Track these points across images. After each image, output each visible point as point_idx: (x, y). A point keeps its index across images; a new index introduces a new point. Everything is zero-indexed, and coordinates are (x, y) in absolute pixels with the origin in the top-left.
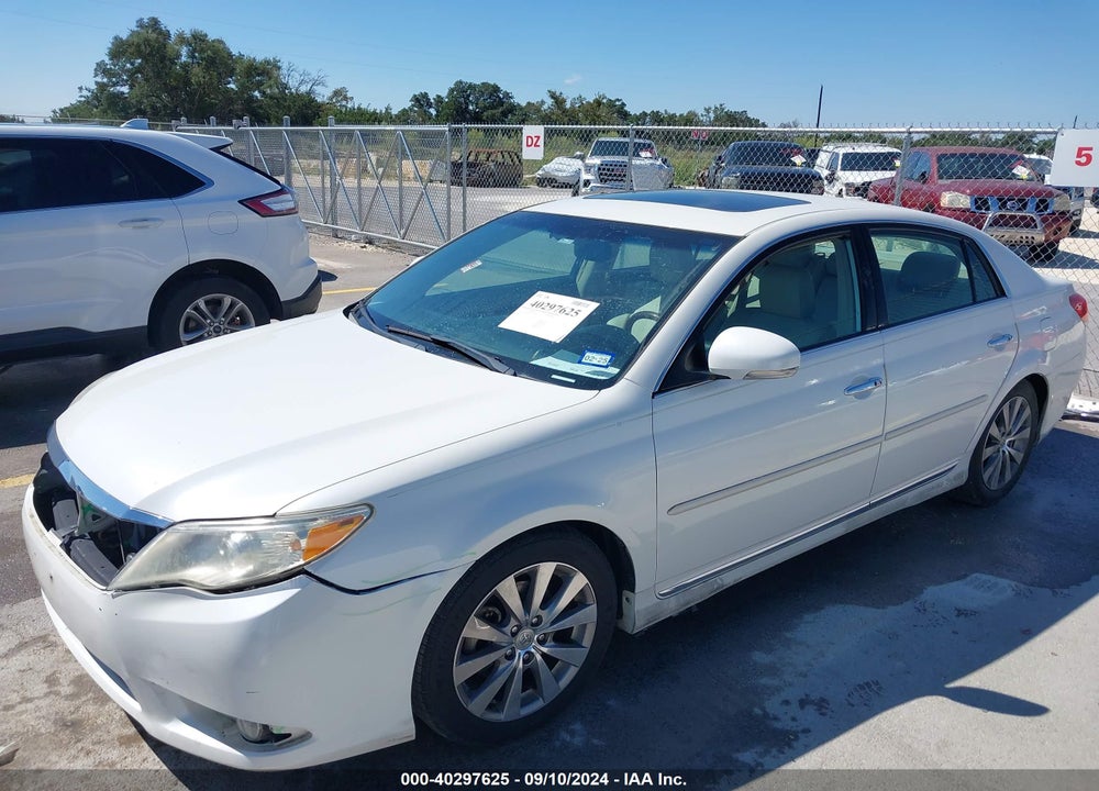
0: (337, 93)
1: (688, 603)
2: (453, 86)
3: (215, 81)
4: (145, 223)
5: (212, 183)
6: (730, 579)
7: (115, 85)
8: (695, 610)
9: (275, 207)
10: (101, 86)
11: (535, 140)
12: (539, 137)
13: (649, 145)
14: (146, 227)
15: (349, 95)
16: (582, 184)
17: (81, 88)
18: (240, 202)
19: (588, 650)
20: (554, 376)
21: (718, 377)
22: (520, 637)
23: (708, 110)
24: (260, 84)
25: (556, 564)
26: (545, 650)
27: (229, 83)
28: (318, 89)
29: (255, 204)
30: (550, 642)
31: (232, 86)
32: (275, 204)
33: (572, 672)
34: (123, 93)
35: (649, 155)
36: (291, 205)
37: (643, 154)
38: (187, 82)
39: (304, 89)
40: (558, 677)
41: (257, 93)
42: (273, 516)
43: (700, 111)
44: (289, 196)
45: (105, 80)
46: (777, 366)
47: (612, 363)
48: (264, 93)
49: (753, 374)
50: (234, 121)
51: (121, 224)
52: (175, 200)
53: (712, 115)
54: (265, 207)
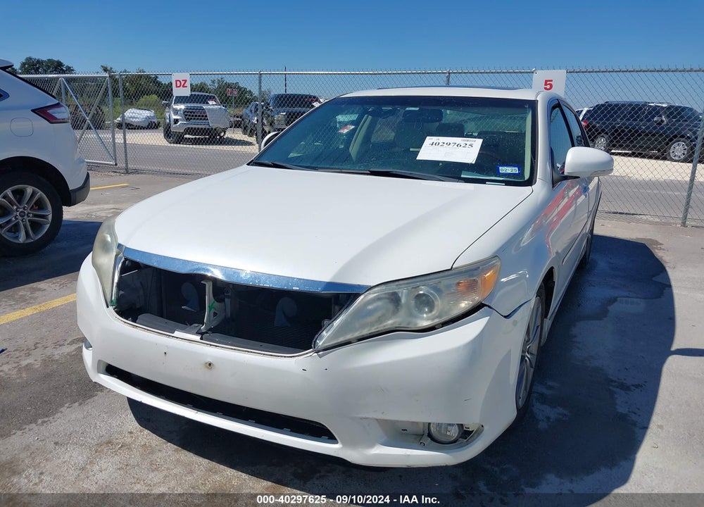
5: (8, 96)
9: (58, 116)
11: (183, 83)
12: (186, 81)
13: (214, 97)
16: (172, 122)
18: (33, 111)
23: (213, 82)
32: (57, 114)
35: (214, 103)
37: (210, 102)
43: (209, 83)
44: (64, 109)
53: (216, 85)
54: (51, 116)
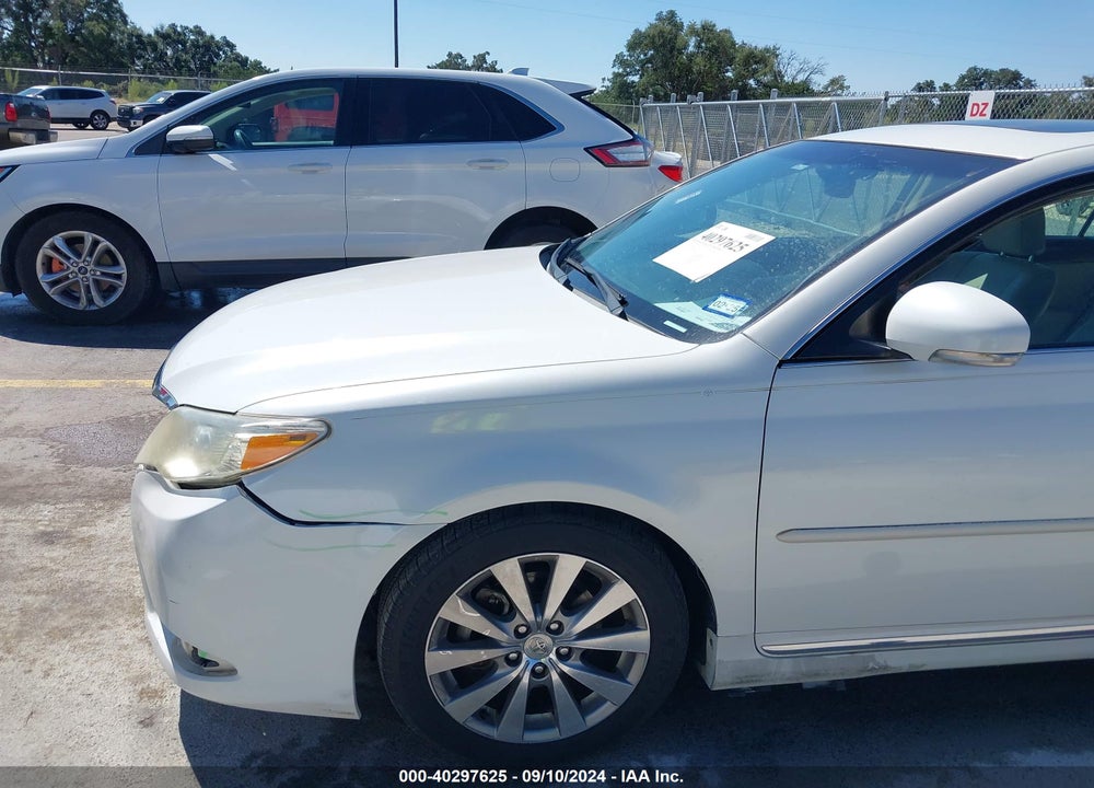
0: (833, 82)
1: (817, 675)
2: (964, 73)
3: (715, 71)
4: (491, 164)
5: (562, 128)
6: (899, 662)
7: (628, 74)
8: (843, 688)
9: (621, 157)
10: (616, 75)
11: (982, 107)
12: (986, 105)
14: (492, 168)
15: (846, 84)
17: (604, 79)
18: (586, 149)
19: (632, 688)
20: (668, 323)
21: (898, 356)
22: (530, 642)
24: (755, 71)
25: (585, 560)
26: (566, 669)
27: (727, 71)
28: (815, 78)
29: (601, 153)
30: (575, 660)
31: (729, 74)
32: (622, 154)
33: (606, 710)
34: (633, 82)
36: (642, 157)
38: (689, 70)
39: (801, 78)
40: (585, 711)
41: (752, 82)
42: (234, 414)
44: (640, 148)
45: (621, 70)
46: (976, 346)
47: (744, 312)
48: (758, 82)
49: (947, 354)
50: (689, 97)
51: (470, 163)
52: (524, 144)
54: (610, 156)
